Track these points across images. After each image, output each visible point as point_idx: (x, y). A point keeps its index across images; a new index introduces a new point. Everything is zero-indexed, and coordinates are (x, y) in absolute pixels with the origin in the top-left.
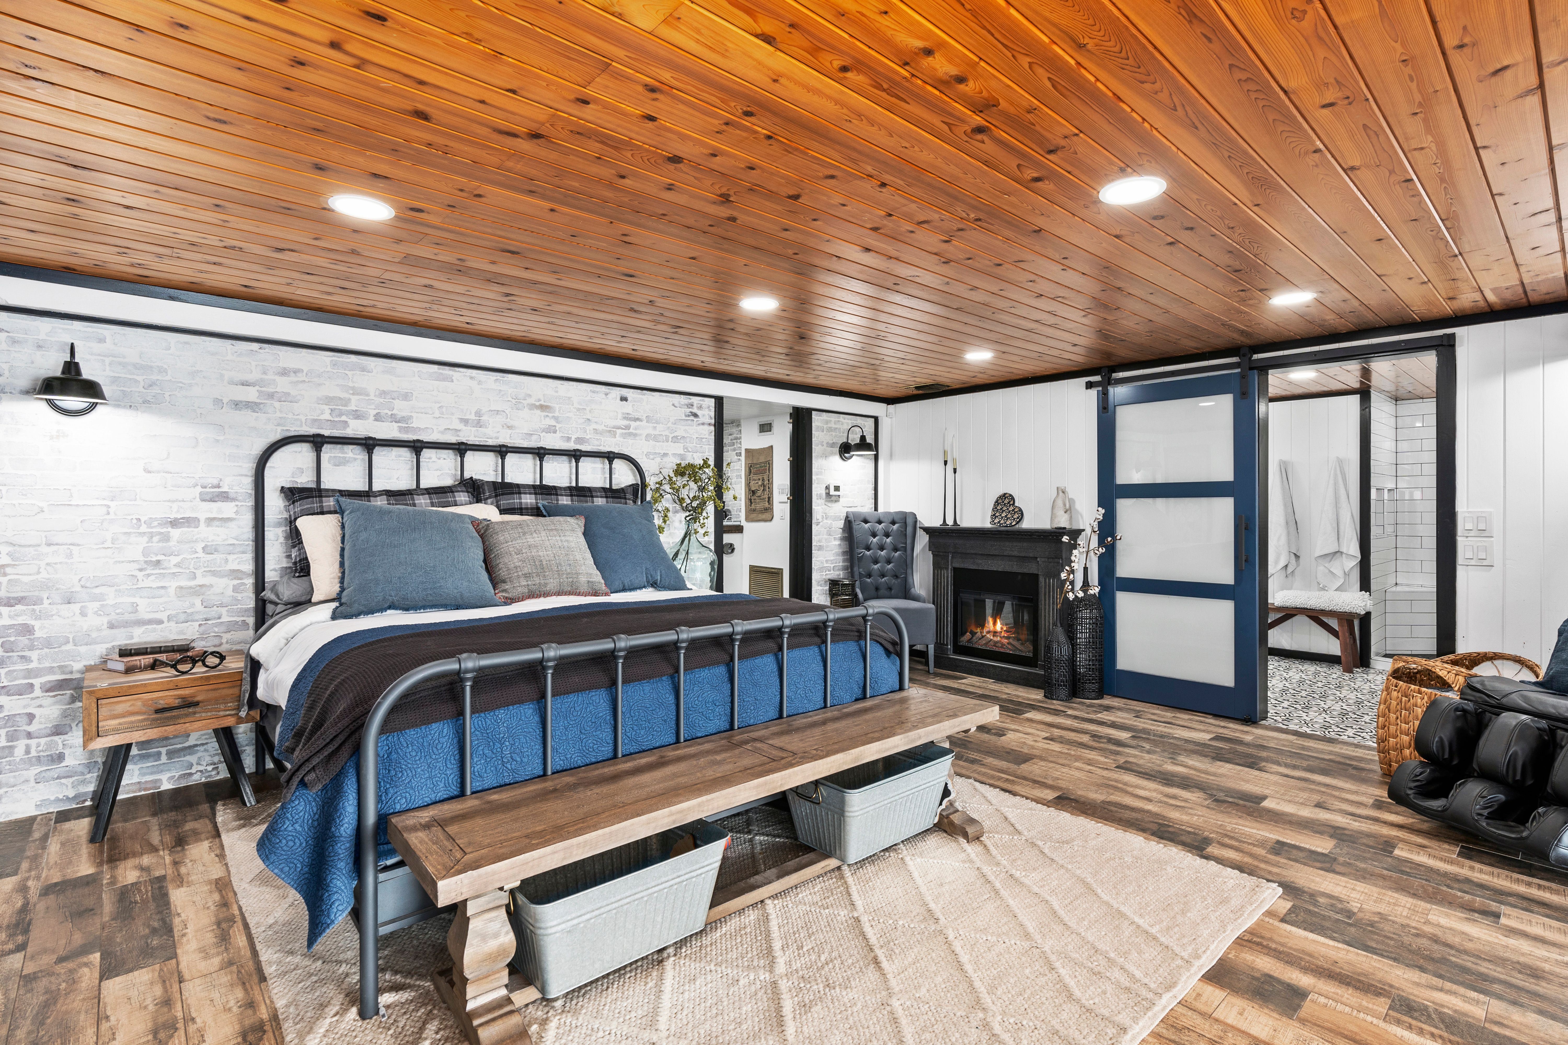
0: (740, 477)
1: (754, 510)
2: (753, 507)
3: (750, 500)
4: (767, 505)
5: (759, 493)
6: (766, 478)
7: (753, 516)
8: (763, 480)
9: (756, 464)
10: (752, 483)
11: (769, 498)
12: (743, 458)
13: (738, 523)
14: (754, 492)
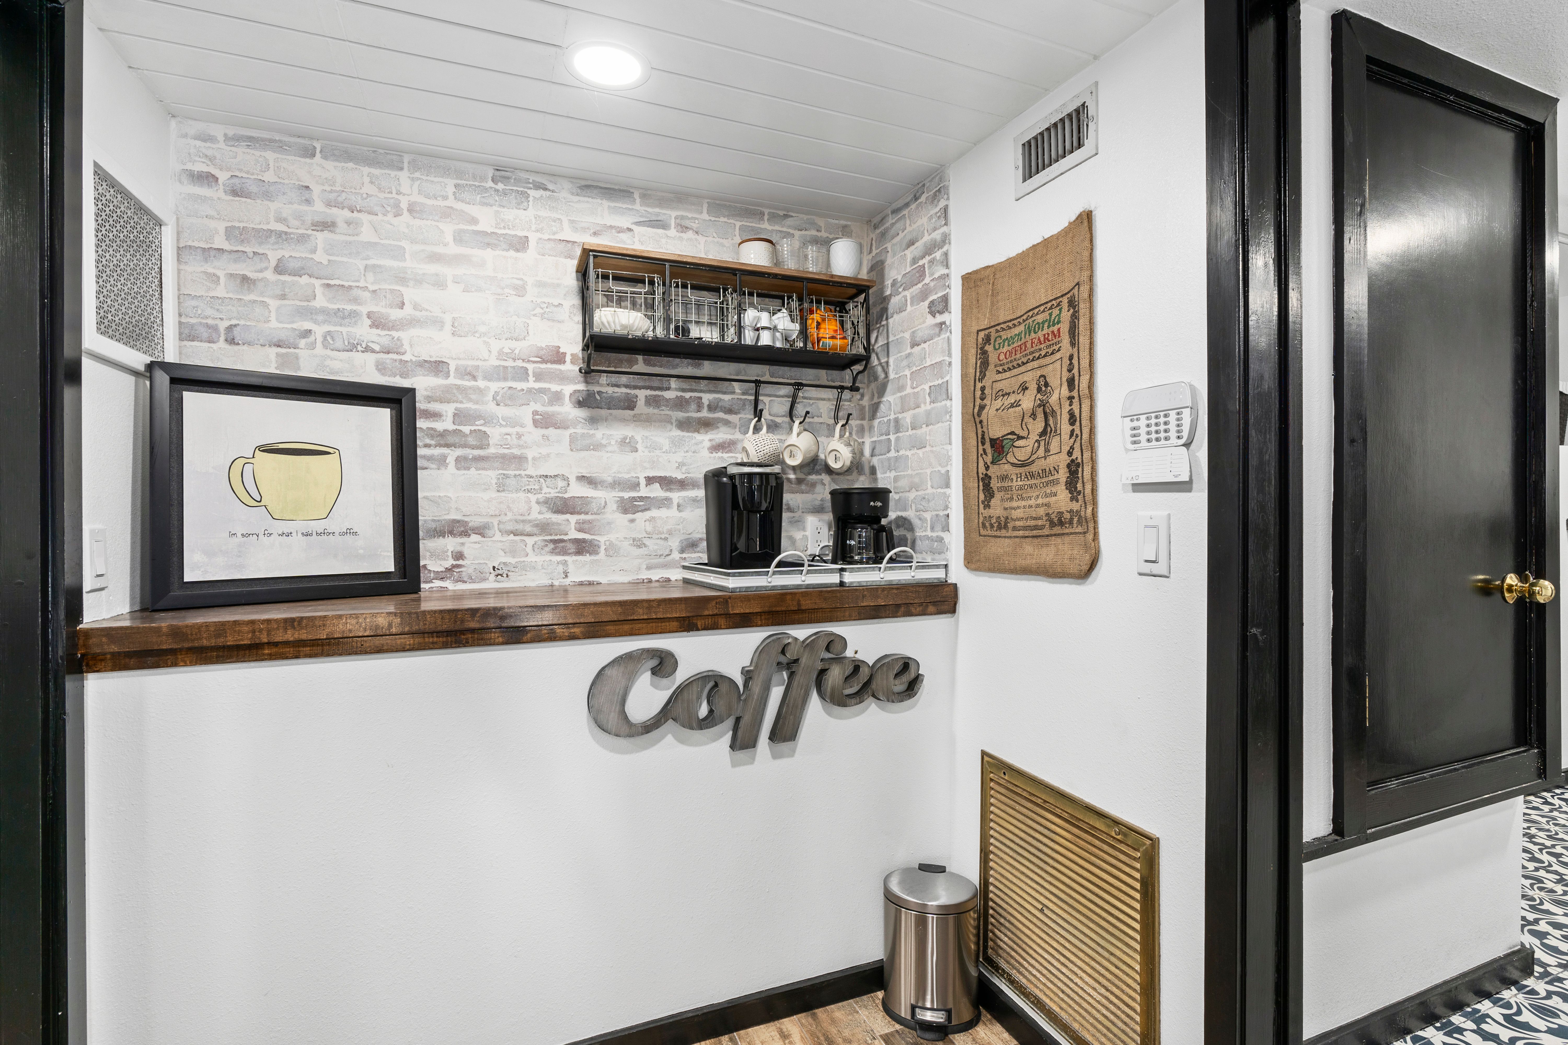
0: (941, 392)
1: (1003, 524)
2: (997, 509)
3: (986, 481)
4: (1062, 499)
5: (1023, 450)
6: (1056, 374)
7: (999, 547)
8: (1043, 386)
9: (1011, 323)
10: (990, 412)
11: (1074, 468)
12: (954, 317)
13: (937, 574)
14: (999, 447)
